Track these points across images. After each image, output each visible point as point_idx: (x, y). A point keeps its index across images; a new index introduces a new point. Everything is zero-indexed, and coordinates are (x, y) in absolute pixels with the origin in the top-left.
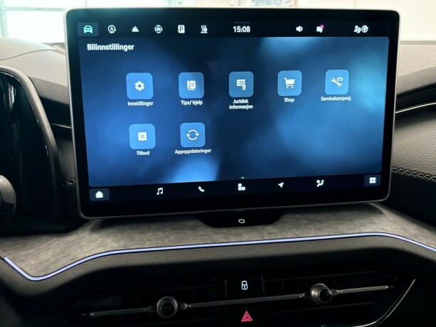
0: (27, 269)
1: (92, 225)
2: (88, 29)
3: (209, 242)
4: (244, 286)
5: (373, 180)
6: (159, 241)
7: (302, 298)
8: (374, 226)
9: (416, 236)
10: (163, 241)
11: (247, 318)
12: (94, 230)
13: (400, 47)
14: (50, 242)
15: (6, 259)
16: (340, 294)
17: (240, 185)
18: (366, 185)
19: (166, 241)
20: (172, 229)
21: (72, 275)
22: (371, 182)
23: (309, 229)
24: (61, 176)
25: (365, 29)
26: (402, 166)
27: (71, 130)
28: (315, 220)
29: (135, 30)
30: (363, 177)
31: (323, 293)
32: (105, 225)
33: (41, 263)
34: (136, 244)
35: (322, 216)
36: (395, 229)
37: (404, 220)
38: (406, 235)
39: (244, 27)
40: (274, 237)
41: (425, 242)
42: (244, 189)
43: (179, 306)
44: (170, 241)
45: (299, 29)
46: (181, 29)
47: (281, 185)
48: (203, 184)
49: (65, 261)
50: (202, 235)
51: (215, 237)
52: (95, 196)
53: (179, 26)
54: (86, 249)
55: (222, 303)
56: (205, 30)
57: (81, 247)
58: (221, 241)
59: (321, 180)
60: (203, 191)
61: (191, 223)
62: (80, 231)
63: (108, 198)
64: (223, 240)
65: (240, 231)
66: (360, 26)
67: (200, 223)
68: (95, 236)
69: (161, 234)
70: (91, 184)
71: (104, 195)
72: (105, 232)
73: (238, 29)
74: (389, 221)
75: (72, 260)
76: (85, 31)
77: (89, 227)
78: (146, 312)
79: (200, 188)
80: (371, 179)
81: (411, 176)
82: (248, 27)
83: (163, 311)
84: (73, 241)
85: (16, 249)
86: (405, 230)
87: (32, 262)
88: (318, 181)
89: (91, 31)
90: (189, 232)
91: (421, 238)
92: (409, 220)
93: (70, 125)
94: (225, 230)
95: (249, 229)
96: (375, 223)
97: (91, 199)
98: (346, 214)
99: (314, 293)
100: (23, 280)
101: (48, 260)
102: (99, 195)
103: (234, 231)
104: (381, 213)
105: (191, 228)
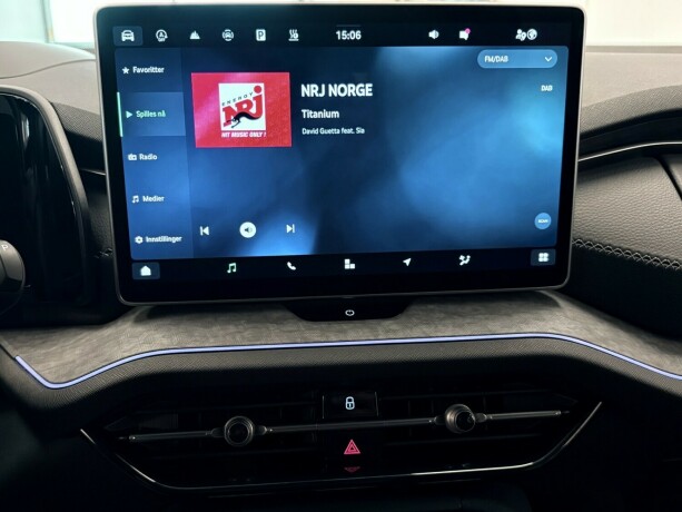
0: (45, 373)
1: (137, 313)
2: (128, 36)
3: (299, 340)
4: (350, 404)
5: (543, 257)
6: (228, 338)
7: (433, 424)
8: (541, 323)
9: (604, 340)
10: (234, 338)
11: (352, 449)
12: (139, 321)
13: (586, 56)
14: (79, 337)
15: (18, 359)
16: (489, 421)
17: (347, 261)
18: (533, 264)
19: (238, 338)
20: (249, 322)
21: (103, 383)
22: (541, 260)
23: (444, 325)
24: (94, 244)
25: (533, 34)
26: (591, 237)
27: (104, 177)
28: (455, 314)
29: (195, 36)
30: (528, 252)
31: (462, 417)
32: (154, 315)
33: (64, 365)
34: (196, 341)
35: (468, 308)
36: (574, 329)
37: (591, 316)
38: (589, 337)
39: (352, 32)
40: (391, 336)
41: (617, 348)
42: (353, 266)
43: (256, 430)
44: (243, 338)
45: (433, 35)
46: (261, 35)
47: (407, 262)
48: (293, 259)
49: (96, 363)
50: (291, 332)
51: (308, 334)
52: (139, 273)
53: (258, 31)
54: (126, 347)
55: (317, 427)
56: (294, 36)
57: (119, 344)
58: (316, 339)
59: (466, 256)
60: (294, 268)
61: (276, 315)
62: (120, 322)
63: (158, 277)
64: (319, 339)
65: (345, 326)
66: (525, 30)
67: (290, 314)
68: (140, 329)
69: (232, 329)
70: (134, 256)
71: (152, 272)
72: (153, 325)
73: (343, 35)
74: (566, 317)
75: (106, 360)
76: (124, 39)
77: (133, 317)
78: (209, 438)
79: (289, 264)
80: (541, 255)
81: (603, 252)
82: (359, 32)
83: (233, 436)
84: (108, 336)
85: (33, 347)
86: (589, 330)
87: (53, 364)
88: (462, 258)
89: (132, 39)
90: (272, 327)
91: (611, 342)
92: (599, 316)
93: (103, 169)
94: (324, 325)
95: (358, 324)
96: (544, 320)
97: (135, 277)
98: (504, 305)
99: (450, 417)
100: (39, 387)
101: (74, 361)
102: (146, 271)
103: (336, 326)
104: (556, 305)
105: (277, 322)
